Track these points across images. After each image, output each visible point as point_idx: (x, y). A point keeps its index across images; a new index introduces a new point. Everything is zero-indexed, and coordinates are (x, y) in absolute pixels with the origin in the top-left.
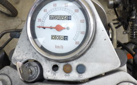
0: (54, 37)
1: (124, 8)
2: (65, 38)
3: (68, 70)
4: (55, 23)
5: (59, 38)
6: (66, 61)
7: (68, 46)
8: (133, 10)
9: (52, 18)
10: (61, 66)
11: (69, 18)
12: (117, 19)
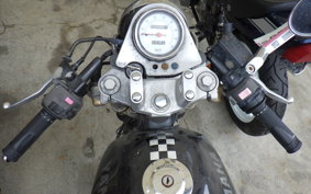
0: (154, 43)
1: (209, 8)
2: (163, 43)
3: (165, 67)
4: (155, 31)
5: (158, 43)
6: (163, 60)
7: (165, 49)
8: (220, 12)
9: (153, 27)
10: (160, 65)
11: (166, 27)
12: (197, 27)
